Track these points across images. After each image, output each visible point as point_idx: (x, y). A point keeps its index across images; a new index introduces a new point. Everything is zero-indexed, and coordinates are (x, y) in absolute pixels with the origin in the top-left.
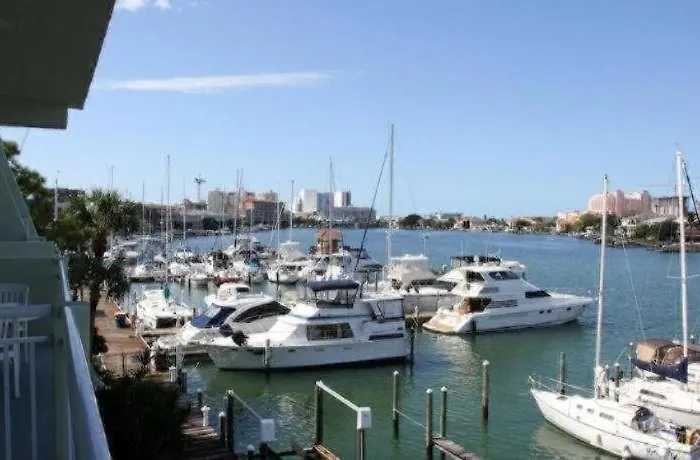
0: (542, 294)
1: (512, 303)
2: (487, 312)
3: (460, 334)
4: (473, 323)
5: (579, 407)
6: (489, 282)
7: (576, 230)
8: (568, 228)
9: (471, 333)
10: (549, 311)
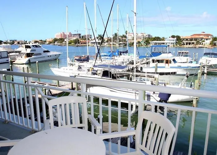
0: (48, 51)
1: (40, 54)
2: (33, 57)
3: (26, 64)
4: (29, 60)
5: (64, 69)
6: (32, 48)
7: (52, 43)
8: (50, 43)
9: (29, 63)
10: (50, 56)
